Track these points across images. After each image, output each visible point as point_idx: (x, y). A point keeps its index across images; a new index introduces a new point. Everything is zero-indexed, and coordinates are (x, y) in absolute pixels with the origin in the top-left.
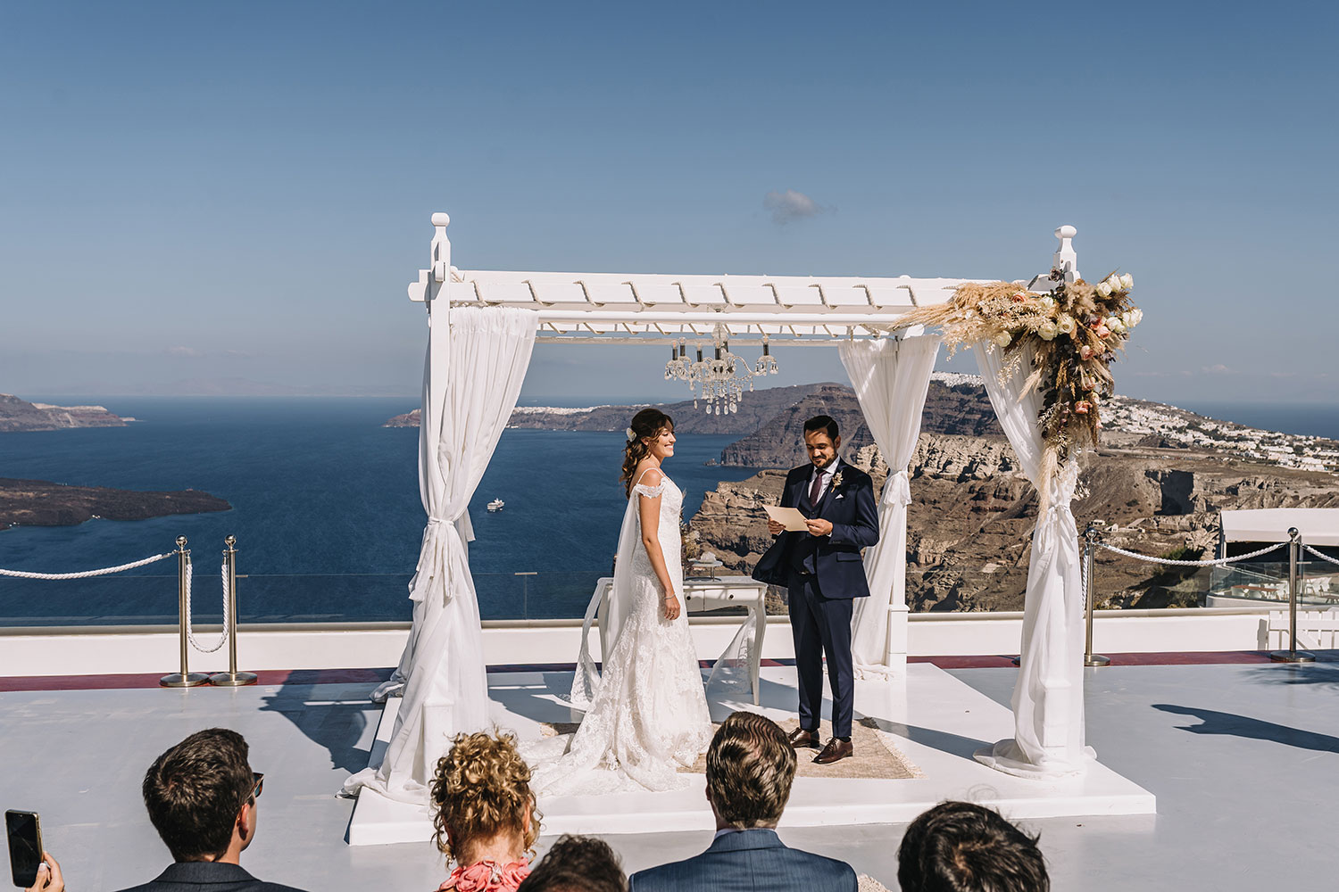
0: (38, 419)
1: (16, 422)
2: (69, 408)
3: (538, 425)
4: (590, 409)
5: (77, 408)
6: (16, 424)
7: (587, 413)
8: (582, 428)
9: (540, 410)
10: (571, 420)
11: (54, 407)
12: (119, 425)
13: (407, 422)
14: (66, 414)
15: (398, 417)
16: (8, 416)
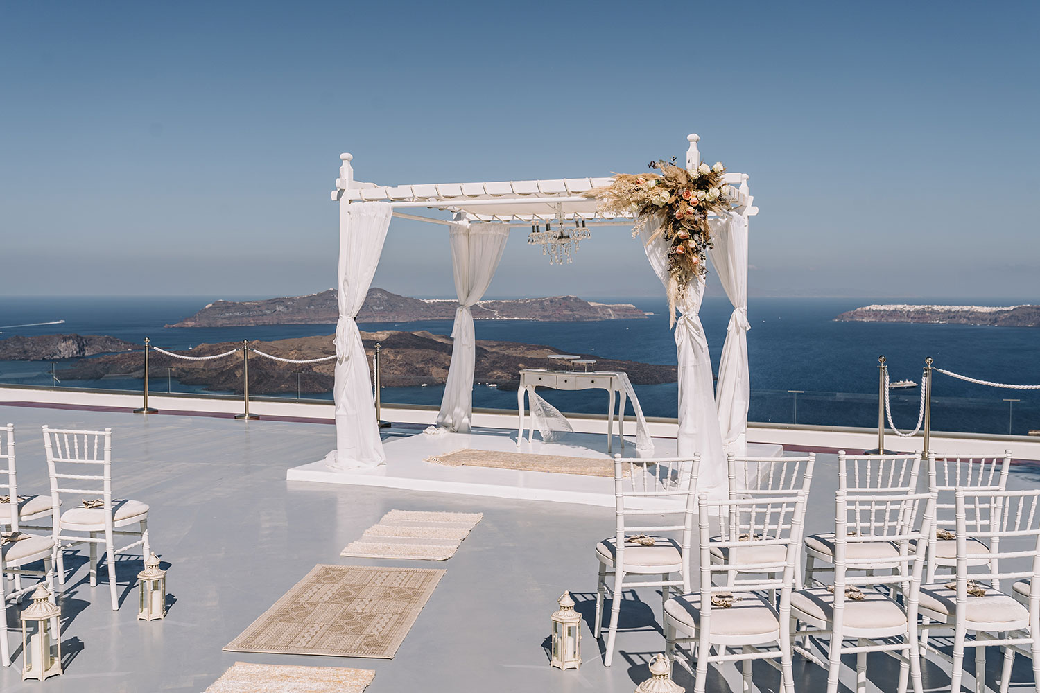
0: (591, 313)
1: (577, 314)
2: (611, 306)
3: (963, 321)
4: (1012, 308)
5: (616, 305)
6: (577, 316)
7: (1008, 311)
8: (1003, 323)
9: (966, 308)
10: (993, 317)
11: (601, 304)
12: (643, 317)
13: (852, 317)
14: (609, 310)
15: (846, 314)
16: (573, 311)
